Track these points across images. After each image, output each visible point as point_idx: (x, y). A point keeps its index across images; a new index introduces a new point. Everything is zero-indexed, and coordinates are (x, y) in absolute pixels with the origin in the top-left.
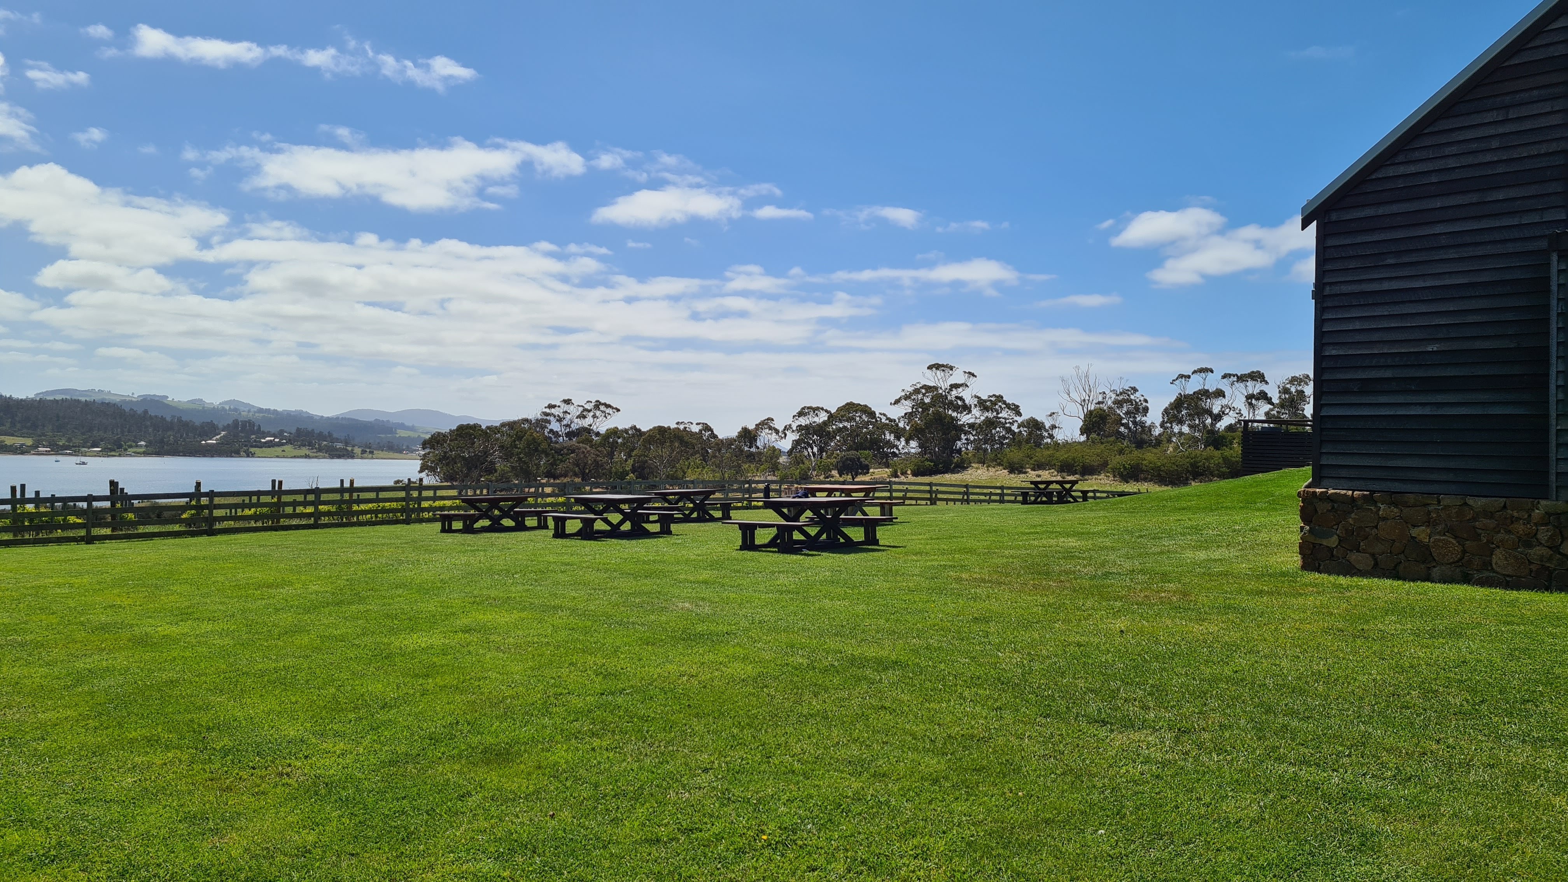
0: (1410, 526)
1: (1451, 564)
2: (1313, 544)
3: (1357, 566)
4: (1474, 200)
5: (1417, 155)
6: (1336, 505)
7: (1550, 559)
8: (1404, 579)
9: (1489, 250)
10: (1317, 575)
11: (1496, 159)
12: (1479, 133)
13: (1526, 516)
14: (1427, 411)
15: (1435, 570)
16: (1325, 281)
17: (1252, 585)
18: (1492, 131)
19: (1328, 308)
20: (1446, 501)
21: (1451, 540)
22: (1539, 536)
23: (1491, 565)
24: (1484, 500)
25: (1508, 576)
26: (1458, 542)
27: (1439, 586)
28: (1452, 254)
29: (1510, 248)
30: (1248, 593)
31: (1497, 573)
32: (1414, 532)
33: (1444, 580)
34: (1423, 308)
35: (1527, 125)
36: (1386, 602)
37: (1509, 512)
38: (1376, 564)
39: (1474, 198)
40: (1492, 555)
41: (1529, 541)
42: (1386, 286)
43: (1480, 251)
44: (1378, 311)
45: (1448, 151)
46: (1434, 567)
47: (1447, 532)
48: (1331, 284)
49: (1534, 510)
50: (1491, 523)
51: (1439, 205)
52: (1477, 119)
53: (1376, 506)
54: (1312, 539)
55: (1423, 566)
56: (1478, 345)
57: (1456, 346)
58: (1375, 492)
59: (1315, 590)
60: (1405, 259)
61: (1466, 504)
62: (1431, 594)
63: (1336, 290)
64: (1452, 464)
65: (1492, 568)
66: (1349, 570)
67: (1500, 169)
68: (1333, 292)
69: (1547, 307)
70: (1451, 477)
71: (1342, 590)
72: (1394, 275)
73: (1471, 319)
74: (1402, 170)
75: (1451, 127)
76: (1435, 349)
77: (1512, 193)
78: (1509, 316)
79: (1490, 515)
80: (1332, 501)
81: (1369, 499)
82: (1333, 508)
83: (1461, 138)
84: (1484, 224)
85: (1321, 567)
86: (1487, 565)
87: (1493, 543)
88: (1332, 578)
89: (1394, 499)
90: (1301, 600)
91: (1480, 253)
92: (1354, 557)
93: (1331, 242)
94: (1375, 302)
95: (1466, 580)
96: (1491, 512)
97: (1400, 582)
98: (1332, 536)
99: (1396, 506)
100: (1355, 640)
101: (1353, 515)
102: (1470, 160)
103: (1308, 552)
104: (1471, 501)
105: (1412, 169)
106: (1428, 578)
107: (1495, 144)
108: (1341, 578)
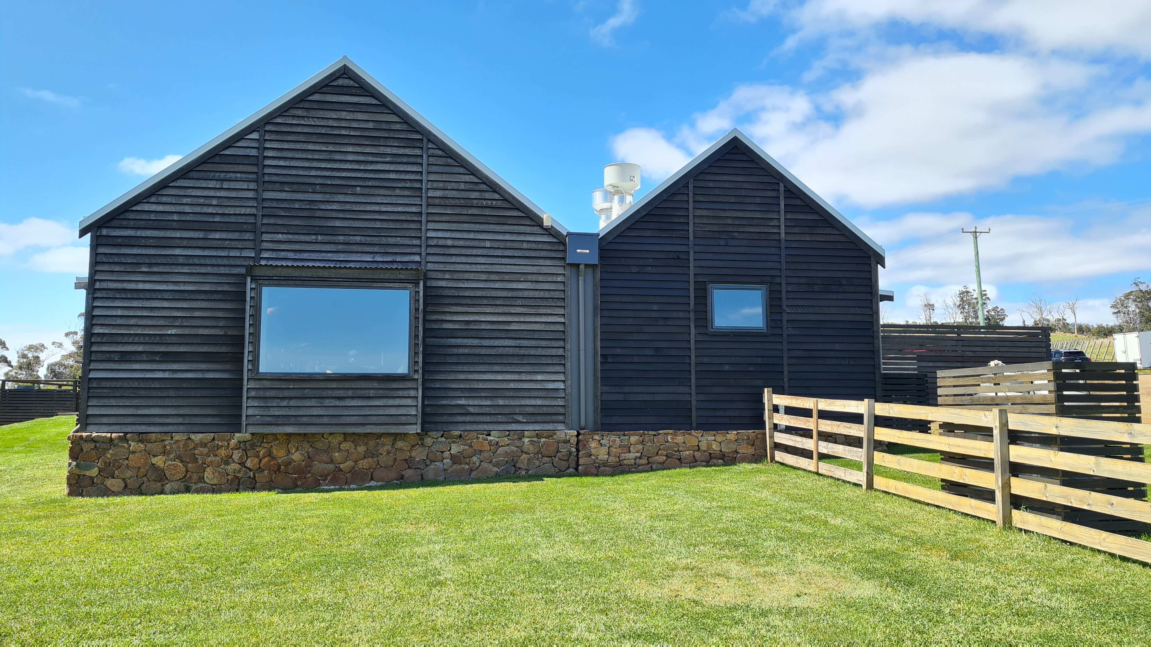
0: (151, 456)
1: (178, 480)
2: (78, 475)
3: (112, 489)
4: (201, 236)
5: (164, 199)
6: (98, 445)
7: (239, 472)
8: (146, 495)
9: (209, 270)
10: (80, 499)
11: (215, 212)
12: (206, 193)
13: (226, 445)
14: (166, 375)
15: (167, 486)
16: (96, 278)
17: (29, 513)
18: (212, 193)
19: (97, 298)
20: (177, 437)
21: (179, 464)
22: (234, 457)
23: (204, 478)
24: (201, 435)
25: (214, 485)
26: (183, 465)
27: (170, 497)
28: (186, 270)
29: (222, 270)
30: (27, 519)
31: (207, 483)
32: (154, 460)
33: (173, 493)
34: (166, 304)
35: (233, 194)
36: (137, 512)
37: (216, 442)
38: (126, 486)
39: (201, 235)
40: (204, 471)
41: (227, 461)
42: (141, 286)
43: (203, 270)
44: (135, 304)
45: (185, 200)
46: (167, 484)
47: (177, 458)
48: (100, 281)
49: (231, 440)
50: (205, 450)
51: (178, 235)
52: (204, 184)
53: (128, 444)
54: (77, 472)
55: (159, 484)
56: (201, 331)
57: (187, 331)
58: (127, 433)
59: (82, 510)
60: (155, 269)
61: (190, 438)
62: (166, 503)
63: (104, 285)
64: (182, 411)
65: (204, 481)
66: (106, 492)
67: (217, 219)
68: (102, 287)
69: (244, 310)
70: (180, 420)
71: (102, 508)
72: (147, 279)
73: (197, 314)
74: (153, 208)
75: (187, 185)
76: (173, 333)
77: (224, 236)
78: (220, 314)
79: (205, 445)
80: (95, 441)
81: (124, 439)
82: (95, 446)
83: (193, 194)
84: (206, 253)
85: (84, 493)
86: (201, 479)
87: (205, 464)
88: (93, 500)
89: (141, 437)
90: (73, 520)
91: (204, 271)
92: (110, 482)
93: (101, 250)
94: (133, 297)
95: (188, 490)
96: (205, 443)
97: (144, 497)
98: (94, 467)
99: (142, 442)
100: (122, 542)
101: (110, 452)
102: (198, 209)
103: (74, 482)
104: (193, 436)
105: (160, 208)
106: (162, 492)
107: (214, 202)
108: (100, 499)
